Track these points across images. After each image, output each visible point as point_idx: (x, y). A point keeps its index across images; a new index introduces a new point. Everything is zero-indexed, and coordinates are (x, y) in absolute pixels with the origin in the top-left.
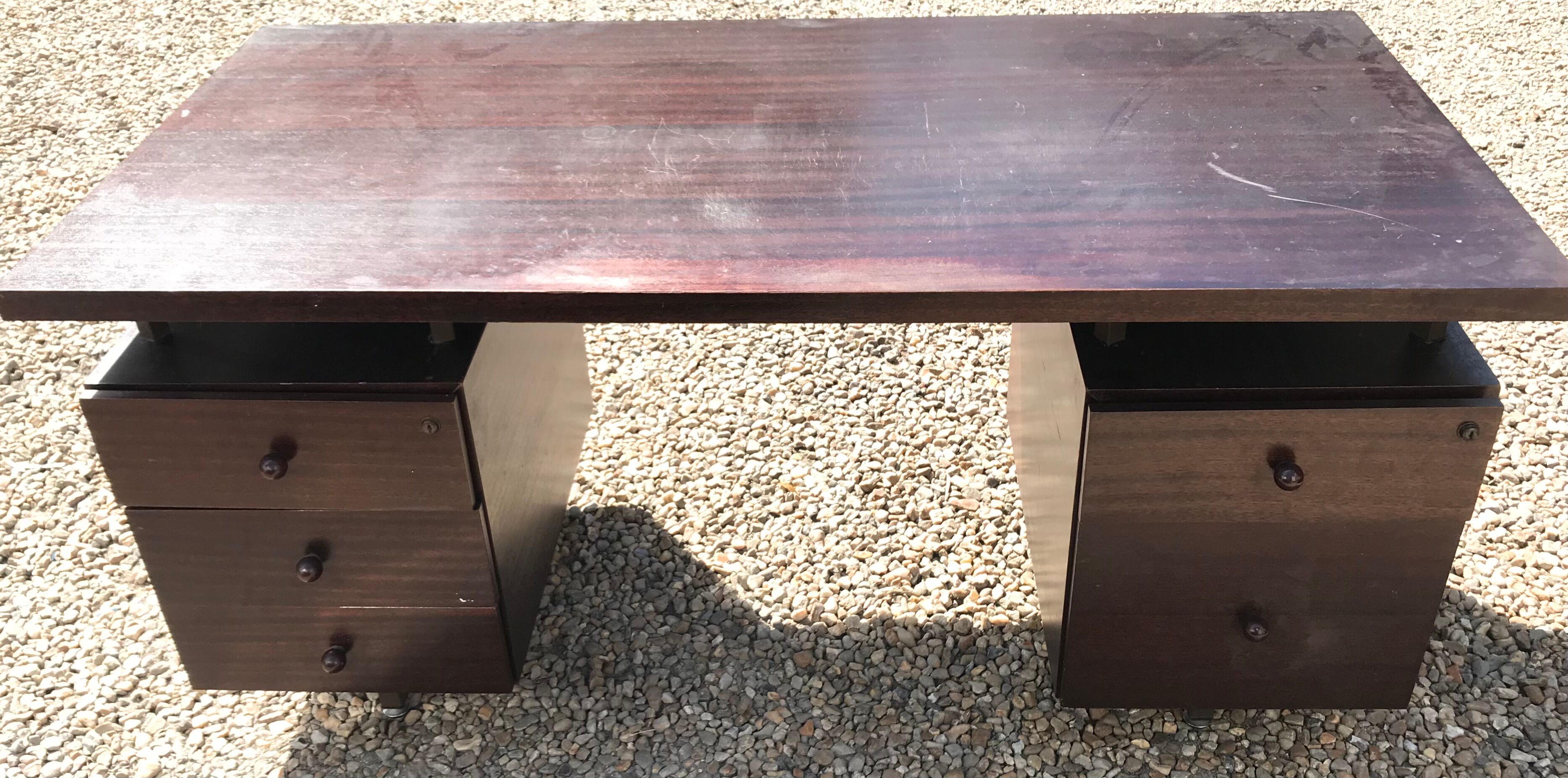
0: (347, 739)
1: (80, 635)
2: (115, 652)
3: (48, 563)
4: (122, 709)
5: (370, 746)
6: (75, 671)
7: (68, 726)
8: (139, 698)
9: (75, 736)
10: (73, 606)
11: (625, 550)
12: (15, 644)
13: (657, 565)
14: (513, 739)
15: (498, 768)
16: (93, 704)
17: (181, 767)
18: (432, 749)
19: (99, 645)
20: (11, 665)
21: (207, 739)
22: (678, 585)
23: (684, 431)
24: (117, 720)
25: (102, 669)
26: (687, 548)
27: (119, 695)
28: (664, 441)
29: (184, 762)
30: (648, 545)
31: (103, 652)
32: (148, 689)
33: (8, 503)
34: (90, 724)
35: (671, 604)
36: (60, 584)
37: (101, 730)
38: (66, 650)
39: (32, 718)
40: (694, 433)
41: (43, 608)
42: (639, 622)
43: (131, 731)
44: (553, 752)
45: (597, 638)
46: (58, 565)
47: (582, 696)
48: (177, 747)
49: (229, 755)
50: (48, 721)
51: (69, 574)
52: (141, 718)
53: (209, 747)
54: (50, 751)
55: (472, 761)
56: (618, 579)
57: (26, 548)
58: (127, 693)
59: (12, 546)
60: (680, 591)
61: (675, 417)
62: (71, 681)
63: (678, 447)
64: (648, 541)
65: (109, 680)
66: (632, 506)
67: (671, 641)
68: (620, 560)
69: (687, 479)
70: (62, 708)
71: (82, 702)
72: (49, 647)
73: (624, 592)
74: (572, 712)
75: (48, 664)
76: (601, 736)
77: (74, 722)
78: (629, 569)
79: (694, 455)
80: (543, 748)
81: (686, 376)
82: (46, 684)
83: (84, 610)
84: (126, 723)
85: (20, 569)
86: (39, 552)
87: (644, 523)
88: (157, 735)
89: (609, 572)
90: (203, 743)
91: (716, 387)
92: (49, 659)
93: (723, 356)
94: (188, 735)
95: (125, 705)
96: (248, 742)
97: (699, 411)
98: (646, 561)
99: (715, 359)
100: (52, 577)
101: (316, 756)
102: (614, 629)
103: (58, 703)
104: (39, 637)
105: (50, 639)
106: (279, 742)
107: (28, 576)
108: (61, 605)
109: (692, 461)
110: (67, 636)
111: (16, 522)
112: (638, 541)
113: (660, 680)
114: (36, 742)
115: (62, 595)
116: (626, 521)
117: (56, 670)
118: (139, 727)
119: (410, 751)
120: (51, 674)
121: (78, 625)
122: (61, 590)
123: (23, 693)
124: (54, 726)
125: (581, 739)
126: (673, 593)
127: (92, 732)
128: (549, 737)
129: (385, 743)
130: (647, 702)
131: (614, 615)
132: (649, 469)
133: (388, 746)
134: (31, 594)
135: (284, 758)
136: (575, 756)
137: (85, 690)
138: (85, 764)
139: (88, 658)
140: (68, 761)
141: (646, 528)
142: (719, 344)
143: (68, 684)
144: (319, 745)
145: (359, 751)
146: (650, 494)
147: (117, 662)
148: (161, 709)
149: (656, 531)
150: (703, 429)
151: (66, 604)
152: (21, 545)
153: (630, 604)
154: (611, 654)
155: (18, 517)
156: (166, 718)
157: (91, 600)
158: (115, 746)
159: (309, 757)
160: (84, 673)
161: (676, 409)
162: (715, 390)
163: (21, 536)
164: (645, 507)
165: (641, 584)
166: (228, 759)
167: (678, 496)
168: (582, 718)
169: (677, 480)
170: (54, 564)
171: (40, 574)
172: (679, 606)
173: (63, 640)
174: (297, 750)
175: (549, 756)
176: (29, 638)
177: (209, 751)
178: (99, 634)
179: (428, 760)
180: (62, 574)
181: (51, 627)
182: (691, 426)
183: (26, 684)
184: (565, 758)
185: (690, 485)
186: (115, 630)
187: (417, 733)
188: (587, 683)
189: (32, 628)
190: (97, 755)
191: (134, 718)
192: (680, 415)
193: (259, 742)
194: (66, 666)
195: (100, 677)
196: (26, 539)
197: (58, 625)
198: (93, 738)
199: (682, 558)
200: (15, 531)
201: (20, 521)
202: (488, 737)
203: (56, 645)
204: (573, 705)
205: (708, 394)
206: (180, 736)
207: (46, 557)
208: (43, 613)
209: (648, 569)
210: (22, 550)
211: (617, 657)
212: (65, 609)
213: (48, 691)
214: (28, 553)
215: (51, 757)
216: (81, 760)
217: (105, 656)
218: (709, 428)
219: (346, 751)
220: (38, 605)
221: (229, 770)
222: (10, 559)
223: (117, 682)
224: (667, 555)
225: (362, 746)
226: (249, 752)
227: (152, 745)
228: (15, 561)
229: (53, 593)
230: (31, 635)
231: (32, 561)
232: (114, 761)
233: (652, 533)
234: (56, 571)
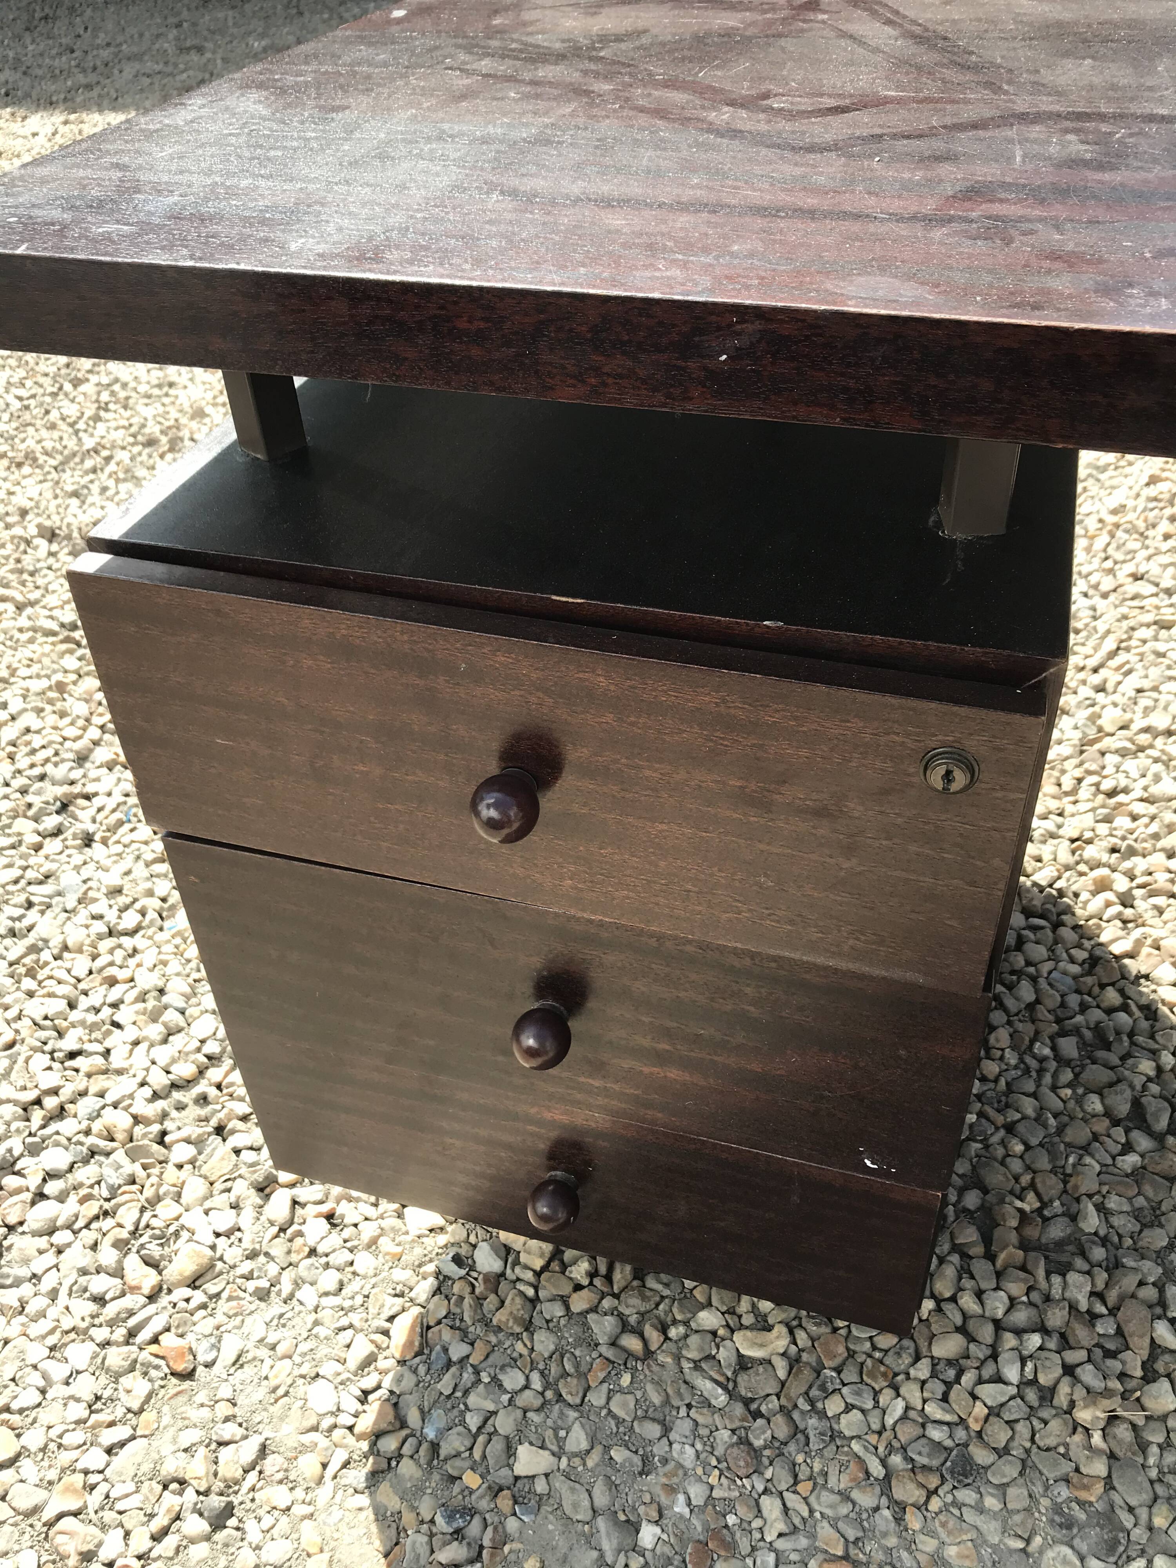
0: (538, 1274)
1: (138, 958)
2: (181, 1004)
3: (120, 823)
4: (174, 1114)
5: (580, 1302)
6: (117, 1025)
7: (88, 1132)
8: (203, 1100)
9: (93, 1153)
10: (138, 906)
11: (1032, 970)
12: (46, 955)
13: (1096, 1015)
14: (851, 1354)
15: (825, 1424)
16: (131, 1096)
17: (246, 1267)
18: (694, 1340)
19: (160, 984)
20: (31, 994)
21: (299, 1211)
22: (1147, 1067)
23: (1111, 759)
24: (161, 1139)
25: (155, 1031)
26: (1146, 988)
27: (174, 1086)
28: (1078, 773)
29: (252, 1255)
30: (1075, 969)
31: (165, 999)
32: (219, 1087)
33: (87, 720)
34: (120, 1136)
35: (1137, 1104)
36: (128, 862)
37: (133, 1155)
38: (112, 982)
39: (38, 1102)
40: (1131, 765)
41: (95, 900)
42: (1078, 1134)
43: (180, 1167)
44: (933, 1410)
45: (1000, 1152)
46: (132, 830)
47: (984, 1286)
48: (246, 1219)
49: (331, 1259)
50: (61, 1113)
51: (144, 847)
52: (198, 1143)
53: (300, 1234)
54: (50, 1176)
55: (772, 1388)
56: (1026, 1029)
57: (96, 794)
58: (189, 1083)
59: (77, 789)
60: (1150, 1080)
61: (1092, 733)
62: (108, 1043)
63: (1106, 785)
64: (1072, 960)
65: (163, 1054)
66: (1035, 884)
67: (1148, 1190)
68: (1026, 992)
69: (1132, 852)
70: (83, 1094)
71: (118, 1087)
72: (91, 972)
73: (1042, 1060)
74: (965, 1316)
75: (84, 1002)
76: (1032, 1396)
77: (97, 1126)
78: (1042, 1012)
79: (1139, 808)
80: (912, 1393)
81: (1102, 665)
82: (70, 1043)
83: (151, 915)
84: (175, 1148)
85: (78, 827)
86: (111, 803)
87: (1063, 924)
88: (219, 1186)
89: (1006, 1010)
90: (291, 1222)
91: (1155, 689)
92: (85, 993)
93: (1156, 639)
94: (268, 1197)
95: (180, 1107)
96: (366, 1238)
97: (1135, 727)
98: (1073, 1000)
99: (1144, 642)
100: (119, 848)
101: (479, 1300)
102: (1034, 1142)
103: (80, 1083)
104: (80, 951)
105: (94, 957)
106: (418, 1251)
107: (88, 841)
108: (122, 900)
109: (1135, 818)
110: (119, 955)
111: (91, 751)
112: (1053, 957)
113: (1141, 1284)
114: (34, 1150)
115: (126, 883)
116: (1028, 913)
117: (91, 1018)
118: (192, 1162)
119: (654, 1336)
120: (83, 1023)
121: (138, 941)
122: (128, 873)
123: (34, 1049)
124: (67, 1127)
125: (991, 1393)
126: (1139, 1081)
127: (120, 1156)
128: (922, 1370)
129: (607, 1303)
130: (1120, 1332)
131: (1029, 1106)
132: (1059, 820)
133: (612, 1312)
134: (86, 872)
135: (424, 1289)
136: (979, 1434)
137: (125, 1064)
138: (97, 1218)
139: (140, 1006)
140: (72, 1203)
141: (1066, 933)
142: (1149, 618)
143: (100, 1048)
144: (487, 1278)
145: (558, 1310)
146: (1068, 868)
147: (183, 1023)
148: (233, 1132)
149: (1087, 944)
150: (1143, 760)
151: (128, 900)
152: (90, 788)
153: (1054, 1088)
154: (1031, 1196)
155: (96, 743)
156: (237, 1152)
157: (164, 900)
158: (149, 1192)
159: (468, 1301)
160: (130, 1033)
161: (1094, 718)
162: (1155, 695)
163: (93, 774)
164: (1061, 893)
165: (1069, 1046)
166: (327, 1266)
167: (1121, 884)
168: (989, 1340)
169: (1114, 850)
170: (127, 827)
171: (104, 842)
172: (1157, 1117)
173: (111, 964)
174: (447, 1278)
175: (926, 1422)
176: (66, 948)
177: (299, 1241)
178: (165, 963)
179: (686, 1365)
180: (135, 846)
181: (100, 937)
182: (1123, 753)
183: (43, 1035)
184: (961, 1434)
185: (1139, 864)
186: (189, 961)
187: (666, 1292)
188: (991, 1257)
189: (75, 935)
190: (119, 1206)
191: (188, 1141)
192: (1100, 730)
193: (385, 1244)
194: (106, 1012)
195: (152, 1045)
196: (97, 780)
197: (110, 934)
198: (119, 1167)
199: (1141, 1008)
200: (88, 765)
201: (98, 750)
202: (802, 1337)
203: (100, 970)
204: (968, 1301)
205: (1144, 702)
206: (254, 1198)
207: (118, 815)
208: (95, 909)
209: (1079, 1018)
210: (87, 797)
211: (1044, 1205)
212: (126, 908)
213: (72, 1055)
214: (97, 802)
215: (52, 1188)
216: (92, 1208)
217: (166, 1007)
218: (1156, 761)
219: (534, 1301)
220: (91, 894)
221: (326, 1294)
222: (71, 808)
223: (174, 1061)
224: (1112, 996)
225: (564, 1301)
226: (364, 1262)
227: (208, 1204)
228: (78, 812)
229: (113, 879)
230: (70, 944)
231: (100, 817)
232: (142, 1224)
233: (1079, 946)
234: (126, 840)
